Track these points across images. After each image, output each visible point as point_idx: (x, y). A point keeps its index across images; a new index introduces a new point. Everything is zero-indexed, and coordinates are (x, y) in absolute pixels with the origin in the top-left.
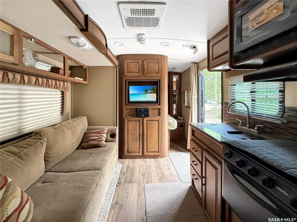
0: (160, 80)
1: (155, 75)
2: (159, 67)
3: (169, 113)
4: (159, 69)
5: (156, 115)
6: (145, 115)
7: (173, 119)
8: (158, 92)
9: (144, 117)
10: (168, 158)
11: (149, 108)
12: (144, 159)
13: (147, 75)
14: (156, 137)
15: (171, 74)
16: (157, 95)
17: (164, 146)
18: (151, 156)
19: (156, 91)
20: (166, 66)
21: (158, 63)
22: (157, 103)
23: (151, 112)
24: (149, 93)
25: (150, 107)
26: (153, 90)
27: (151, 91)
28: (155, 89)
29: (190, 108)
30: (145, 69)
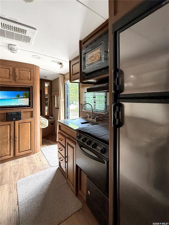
0: (32, 87)
1: (27, 81)
2: (31, 75)
3: (41, 114)
4: (31, 76)
5: (28, 117)
6: (16, 119)
7: (45, 119)
8: (31, 97)
9: (16, 121)
10: (40, 153)
11: (21, 112)
12: (16, 160)
13: (19, 81)
14: (29, 137)
15: (43, 81)
16: (30, 100)
17: (36, 143)
18: (23, 155)
19: (28, 96)
20: (38, 75)
21: (30, 71)
22: (30, 106)
23: (23, 115)
24: (21, 98)
25: (22, 110)
26: (26, 95)
27: (24, 96)
28: (28, 95)
29: (59, 109)
30: (16, 75)
